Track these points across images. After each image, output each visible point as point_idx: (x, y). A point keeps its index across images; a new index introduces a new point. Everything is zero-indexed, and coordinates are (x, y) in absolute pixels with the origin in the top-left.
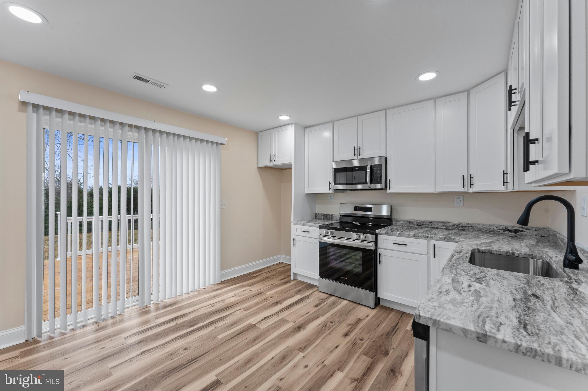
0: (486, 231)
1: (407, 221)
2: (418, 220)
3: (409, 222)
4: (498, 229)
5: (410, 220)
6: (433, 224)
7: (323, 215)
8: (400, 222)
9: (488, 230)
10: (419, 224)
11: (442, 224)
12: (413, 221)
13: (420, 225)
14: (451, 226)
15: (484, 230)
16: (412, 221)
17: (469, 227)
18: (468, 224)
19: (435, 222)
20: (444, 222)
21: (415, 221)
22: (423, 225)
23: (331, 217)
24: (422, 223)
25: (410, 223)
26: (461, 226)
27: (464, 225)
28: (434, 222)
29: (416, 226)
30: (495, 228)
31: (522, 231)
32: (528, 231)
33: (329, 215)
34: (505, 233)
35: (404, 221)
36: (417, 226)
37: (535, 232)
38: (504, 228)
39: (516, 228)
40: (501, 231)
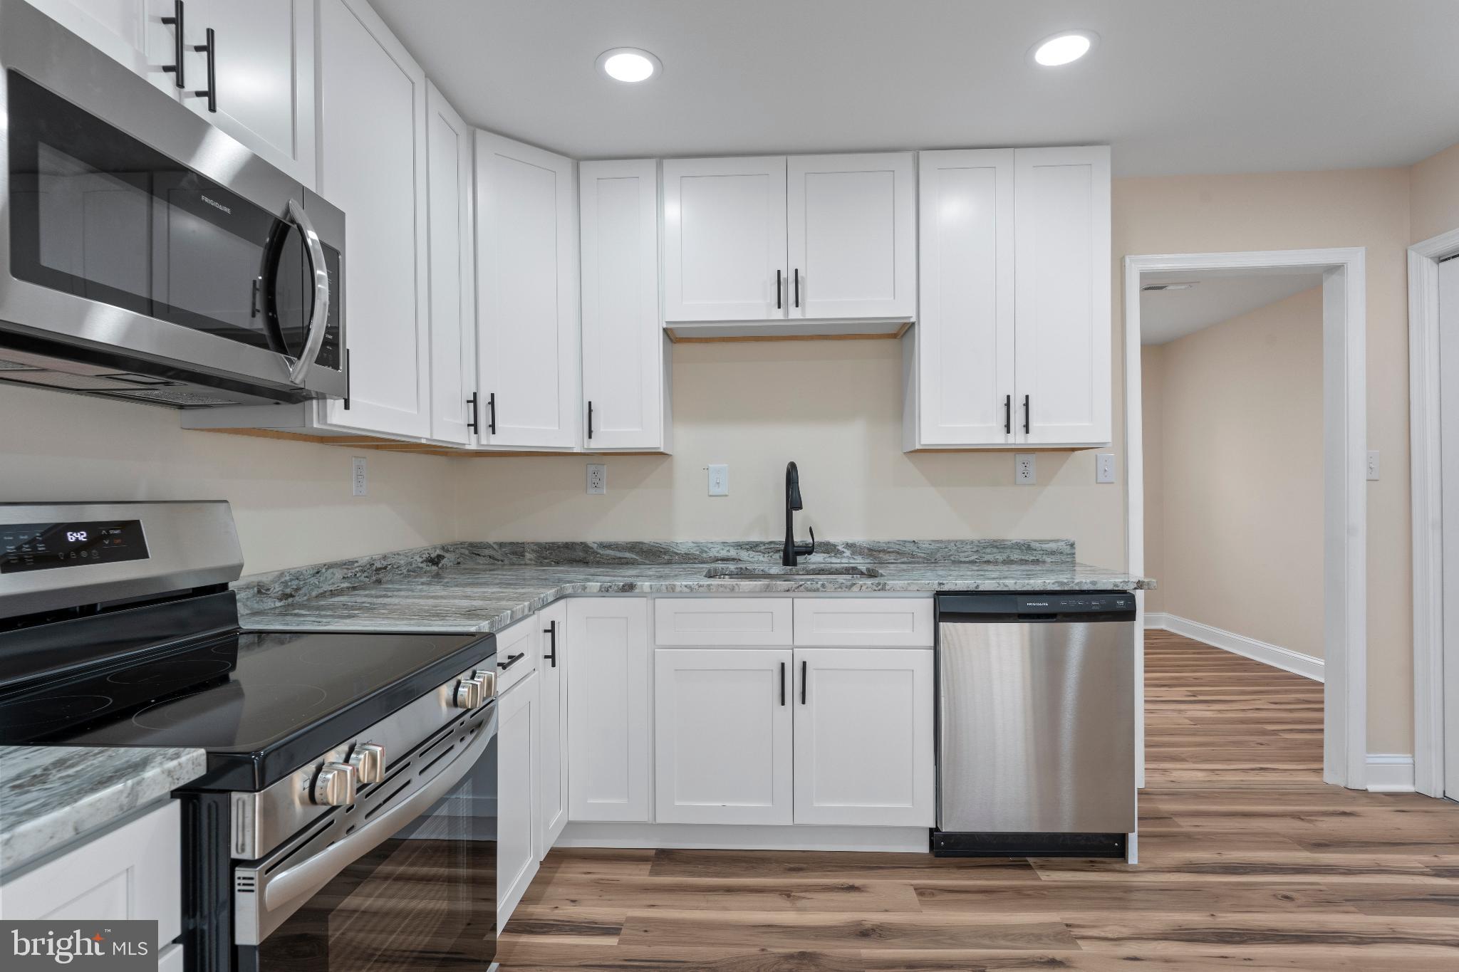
2: (282, 574)
3: (256, 589)
4: (421, 560)
5: (260, 579)
6: (322, 579)
10: (288, 591)
11: (339, 574)
13: (291, 596)
14: (358, 575)
15: (406, 571)
16: (265, 579)
17: (385, 568)
19: (327, 569)
20: (345, 564)
21: (274, 582)
22: (297, 589)
24: (294, 584)
25: (259, 592)
28: (324, 570)
29: (278, 604)
35: (241, 589)
36: (280, 600)
38: (428, 556)
39: (438, 552)
40: (423, 565)
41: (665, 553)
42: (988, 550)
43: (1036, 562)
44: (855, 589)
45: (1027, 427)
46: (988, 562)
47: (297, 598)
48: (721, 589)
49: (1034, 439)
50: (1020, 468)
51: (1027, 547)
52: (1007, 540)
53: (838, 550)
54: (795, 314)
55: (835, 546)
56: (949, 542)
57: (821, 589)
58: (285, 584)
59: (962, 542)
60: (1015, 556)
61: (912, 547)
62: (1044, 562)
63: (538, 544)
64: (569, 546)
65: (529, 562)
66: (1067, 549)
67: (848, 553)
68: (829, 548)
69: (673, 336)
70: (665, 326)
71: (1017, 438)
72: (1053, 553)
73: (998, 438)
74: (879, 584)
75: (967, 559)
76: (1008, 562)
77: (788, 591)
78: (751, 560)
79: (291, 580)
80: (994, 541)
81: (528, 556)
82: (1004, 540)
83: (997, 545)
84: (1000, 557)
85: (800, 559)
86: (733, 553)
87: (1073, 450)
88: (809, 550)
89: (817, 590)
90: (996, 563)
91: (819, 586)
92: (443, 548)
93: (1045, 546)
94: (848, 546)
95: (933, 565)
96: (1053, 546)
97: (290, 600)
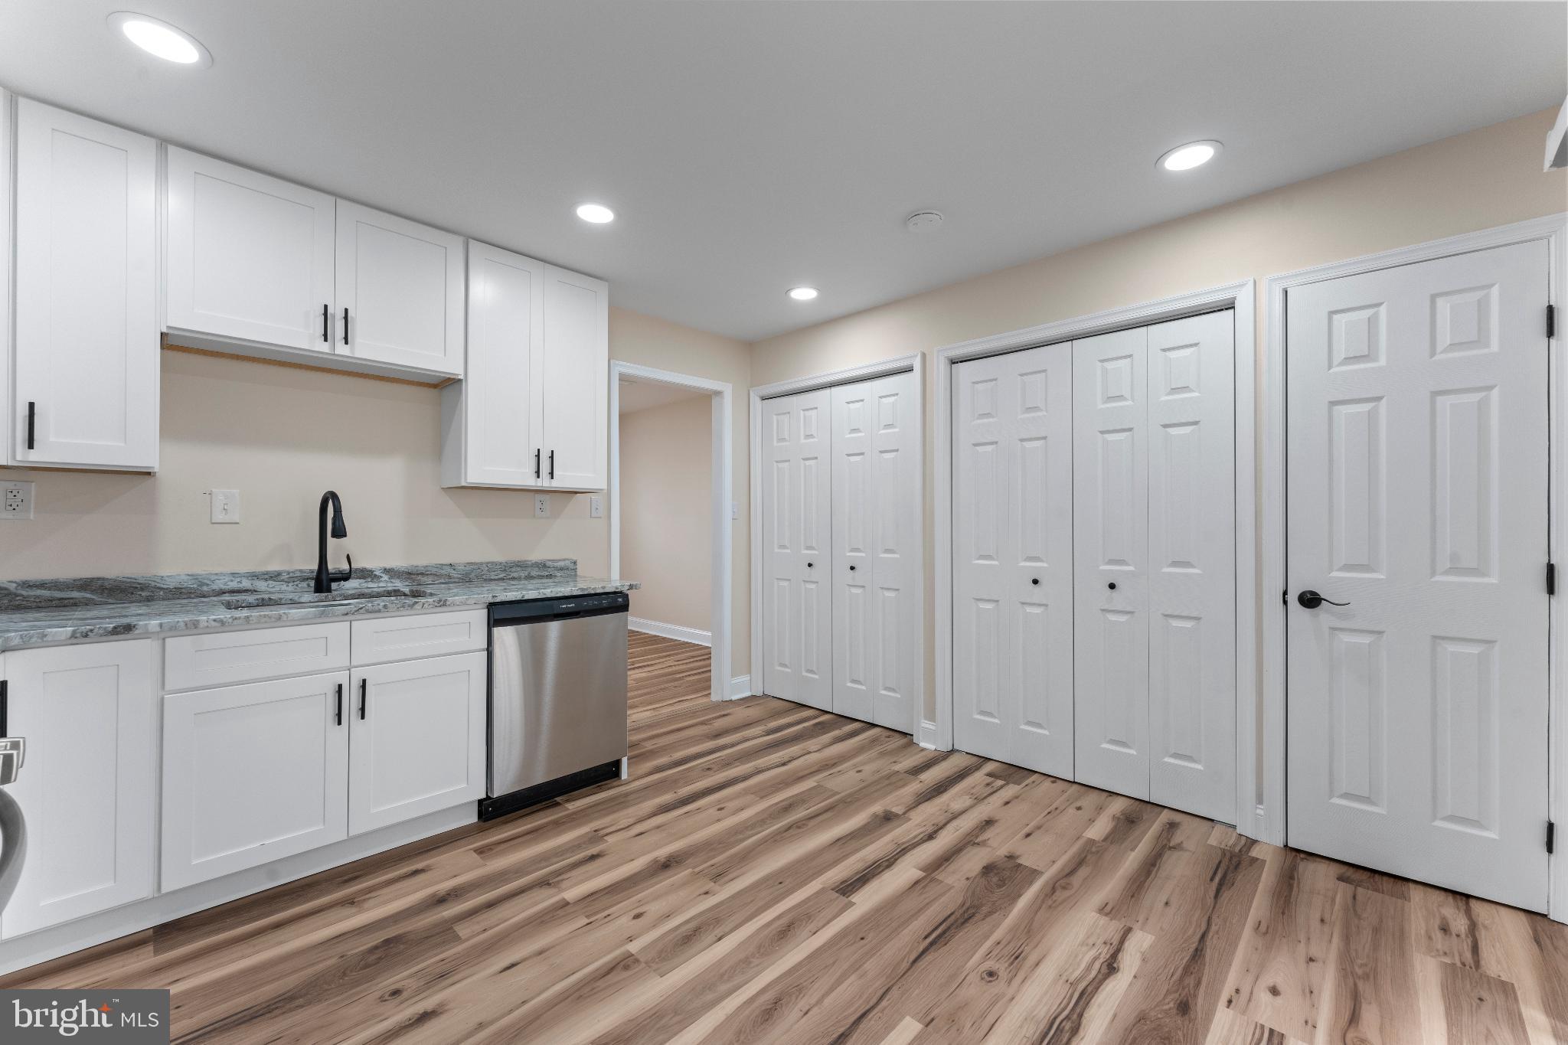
41: (142, 589)
42: (514, 570)
43: (550, 576)
44: (417, 606)
45: (552, 474)
46: (513, 579)
48: (263, 620)
49: (556, 484)
50: (538, 505)
51: (542, 565)
52: (528, 561)
53: (376, 575)
54: (342, 350)
55: (372, 571)
56: (482, 564)
57: (383, 610)
59: (492, 563)
60: (534, 573)
61: (449, 570)
62: (555, 576)
66: (572, 566)
67: (385, 577)
68: (366, 574)
69: (170, 343)
70: (165, 330)
71: (545, 482)
72: (561, 569)
73: (530, 481)
74: (440, 601)
75: (496, 577)
76: (529, 577)
77: (347, 614)
78: (271, 590)
80: (518, 562)
82: (525, 561)
83: (521, 565)
84: (523, 575)
85: (334, 585)
86: (246, 584)
87: (576, 493)
88: (345, 577)
89: (379, 611)
90: (519, 579)
91: (381, 607)
93: (555, 564)
94: (386, 571)
95: (467, 584)
96: (561, 564)
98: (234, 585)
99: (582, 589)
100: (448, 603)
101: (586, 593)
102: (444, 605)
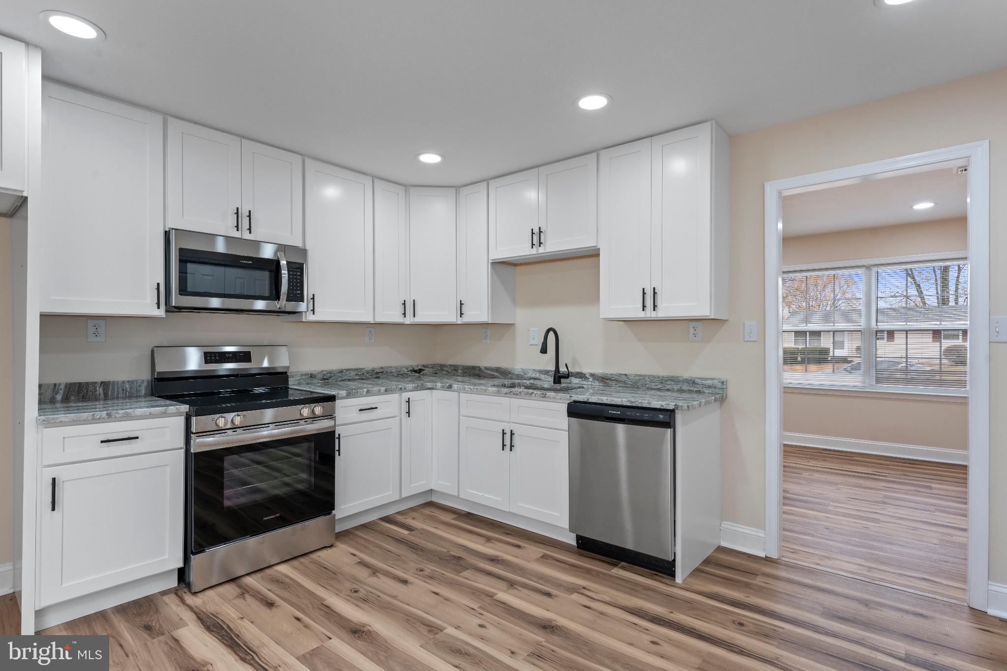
0: (398, 374)
1: (306, 375)
2: (323, 371)
3: (309, 375)
4: (407, 370)
5: (312, 372)
6: (343, 374)
7: (62, 387)
8: (294, 379)
9: (399, 373)
10: (325, 377)
11: (353, 373)
12: (316, 372)
13: (327, 379)
14: (364, 374)
15: (396, 375)
16: (314, 372)
17: (382, 372)
18: (382, 368)
19: (346, 371)
20: (357, 370)
21: (318, 374)
22: (330, 377)
23: (100, 390)
24: (329, 375)
25: (311, 377)
26: (375, 372)
27: (378, 371)
28: (344, 371)
29: (320, 381)
30: (405, 370)
31: (424, 370)
32: (427, 369)
33: (96, 383)
34: (412, 374)
35: (302, 375)
36: (321, 380)
37: (431, 370)
38: (412, 369)
39: (420, 367)
40: (409, 373)
41: (509, 374)
42: (669, 383)
43: (699, 392)
46: (668, 390)
47: (330, 380)
50: (692, 331)
51: (692, 382)
52: (680, 377)
53: (586, 377)
54: (541, 250)
55: (585, 375)
56: (645, 376)
58: (324, 375)
59: (653, 376)
60: (685, 387)
61: (625, 378)
62: (704, 393)
63: (463, 366)
64: (474, 368)
65: (459, 374)
66: (719, 385)
67: (591, 379)
68: (581, 375)
70: (491, 261)
71: (650, 314)
72: (709, 387)
75: (656, 387)
76: (681, 391)
77: (506, 393)
79: (327, 374)
80: (672, 377)
81: (459, 371)
82: (678, 377)
83: (674, 380)
84: (676, 387)
85: (563, 380)
86: (538, 376)
88: (567, 376)
90: (673, 391)
92: (424, 366)
93: (704, 382)
94: (592, 375)
95: (636, 389)
96: (709, 382)
97: (326, 381)
98: (533, 376)
99: (632, 402)
100: (547, 396)
101: (634, 405)
102: (545, 397)
